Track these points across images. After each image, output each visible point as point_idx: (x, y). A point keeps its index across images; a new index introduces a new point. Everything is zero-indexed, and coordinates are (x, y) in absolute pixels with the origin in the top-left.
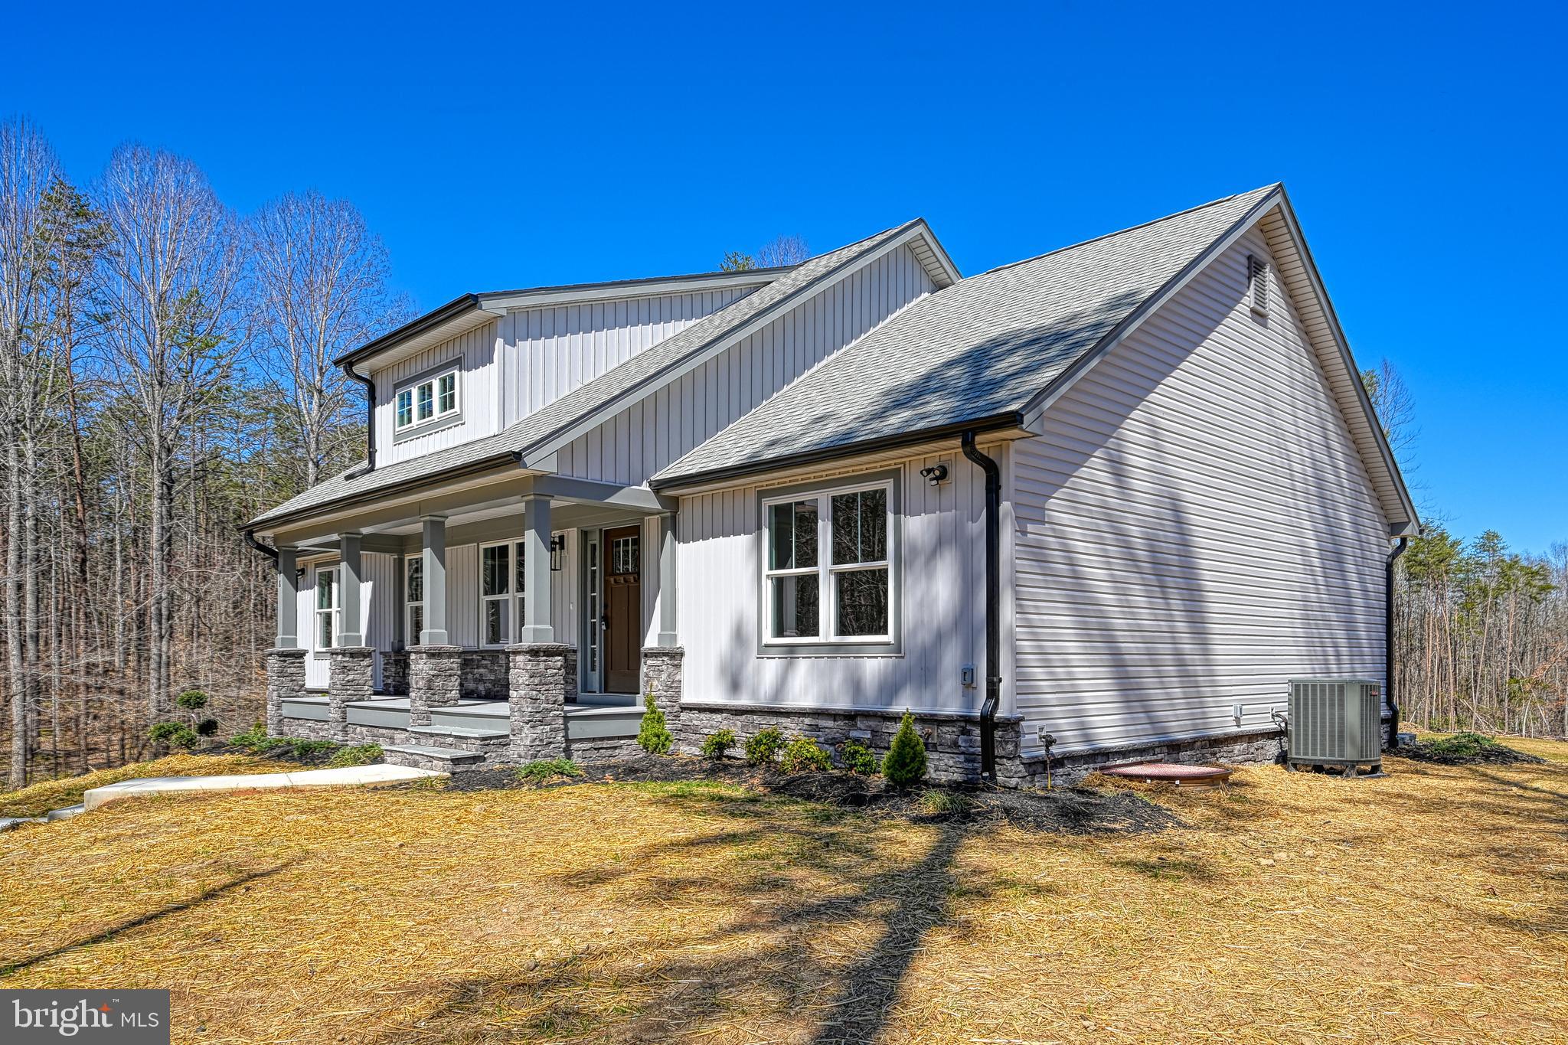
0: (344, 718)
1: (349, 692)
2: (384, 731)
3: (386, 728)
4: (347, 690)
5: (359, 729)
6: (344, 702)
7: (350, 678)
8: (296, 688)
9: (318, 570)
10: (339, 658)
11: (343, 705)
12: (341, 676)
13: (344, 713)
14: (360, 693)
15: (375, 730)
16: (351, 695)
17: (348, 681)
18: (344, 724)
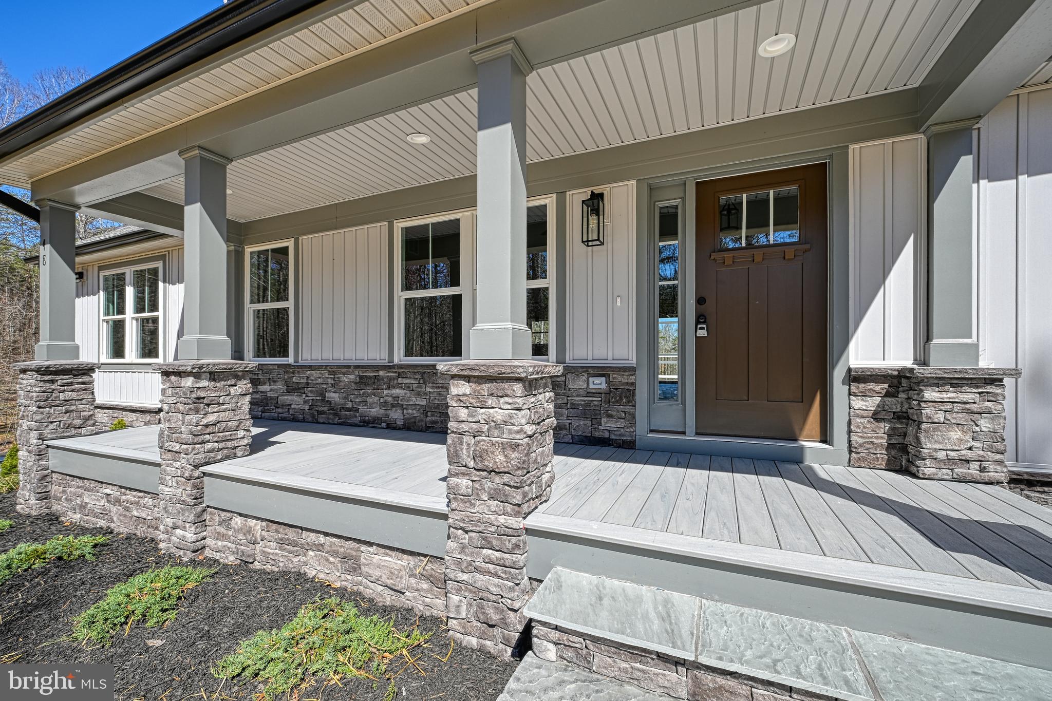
0: (198, 498)
1: (209, 446)
2: (322, 539)
3: (326, 534)
4: (203, 443)
5: (238, 521)
6: (197, 467)
7: (211, 418)
8: (77, 422)
9: (103, 274)
10: (189, 382)
11: (196, 473)
12: (193, 418)
13: (199, 487)
14: (229, 444)
15: (291, 534)
16: (212, 451)
17: (207, 426)
18: (199, 508)
